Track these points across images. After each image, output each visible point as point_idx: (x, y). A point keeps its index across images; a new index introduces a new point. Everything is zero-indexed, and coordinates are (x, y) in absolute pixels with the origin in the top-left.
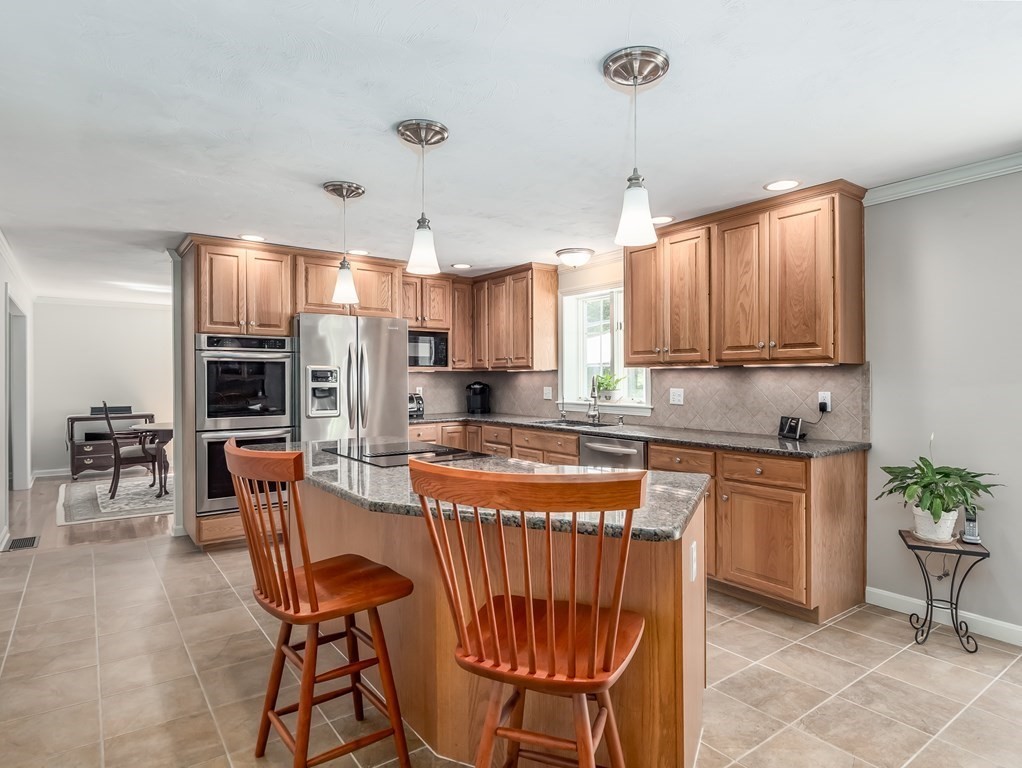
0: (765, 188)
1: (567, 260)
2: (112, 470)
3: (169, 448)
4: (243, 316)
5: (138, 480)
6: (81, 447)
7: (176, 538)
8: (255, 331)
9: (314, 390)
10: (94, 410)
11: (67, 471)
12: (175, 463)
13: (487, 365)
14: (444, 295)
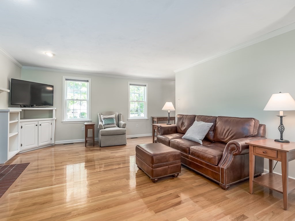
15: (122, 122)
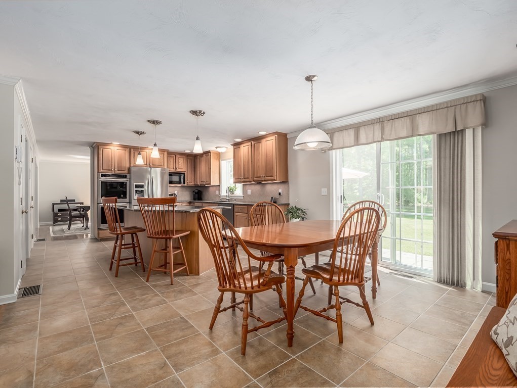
1: (219, 150)
2: (68, 222)
3: (89, 213)
4: (113, 167)
5: (77, 225)
6: (57, 214)
7: (91, 239)
8: (117, 172)
9: (136, 191)
10: (61, 201)
11: (51, 223)
12: (91, 218)
13: (199, 184)
14: (184, 160)
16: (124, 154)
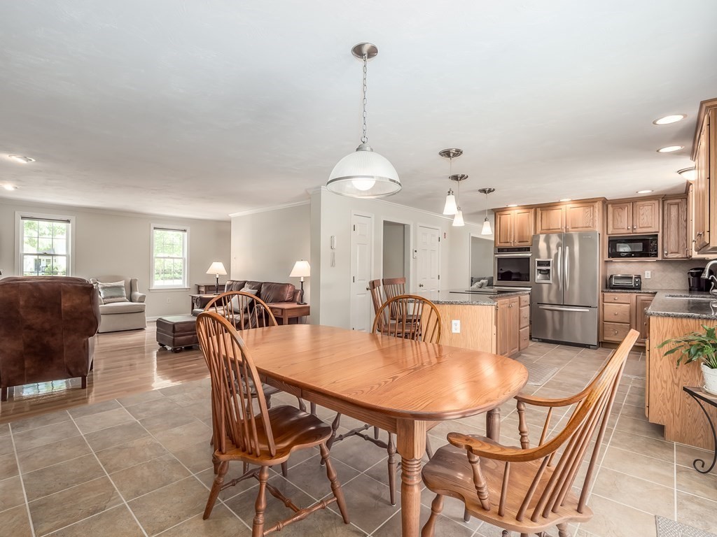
0: (654, 123)
4: (512, 238)
8: (517, 244)
9: (539, 270)
14: (653, 210)
15: (138, 294)
16: (527, 217)
